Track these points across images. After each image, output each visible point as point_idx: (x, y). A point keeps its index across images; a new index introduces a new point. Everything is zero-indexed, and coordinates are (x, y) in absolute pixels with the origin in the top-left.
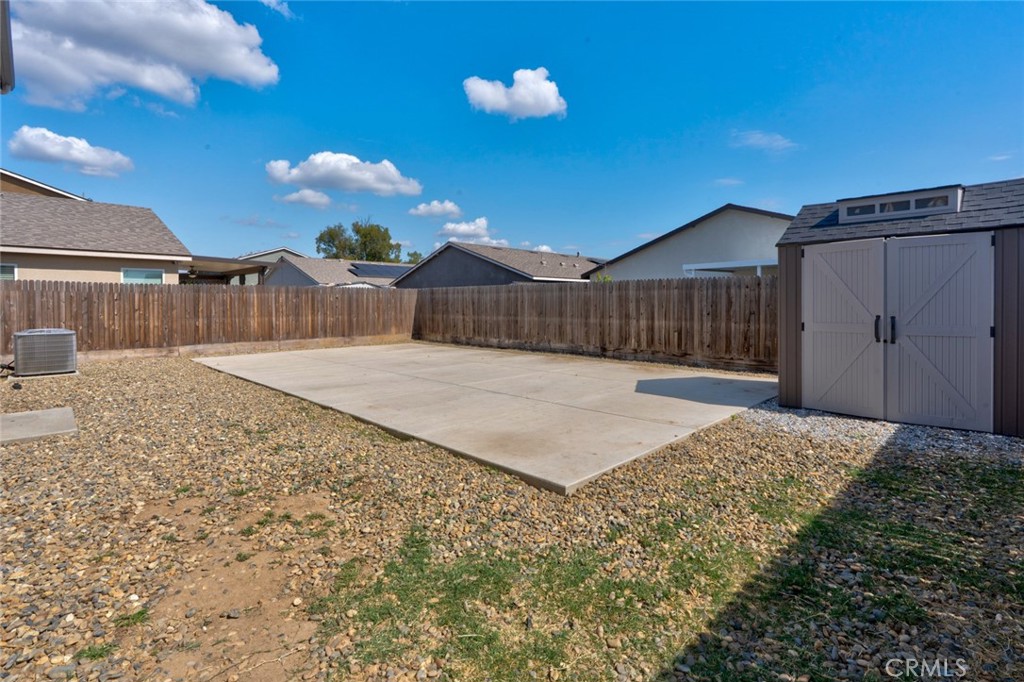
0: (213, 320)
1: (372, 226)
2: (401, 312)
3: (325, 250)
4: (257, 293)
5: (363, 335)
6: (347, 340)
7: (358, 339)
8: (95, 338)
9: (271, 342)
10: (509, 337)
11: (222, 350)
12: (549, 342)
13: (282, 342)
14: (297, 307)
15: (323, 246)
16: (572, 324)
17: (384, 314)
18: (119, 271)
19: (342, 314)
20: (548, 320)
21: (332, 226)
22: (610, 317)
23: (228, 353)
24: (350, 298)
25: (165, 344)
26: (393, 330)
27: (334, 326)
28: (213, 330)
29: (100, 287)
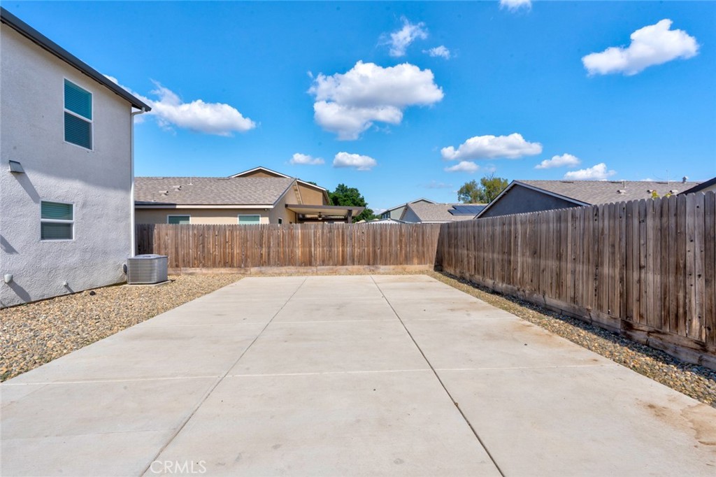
0: (271, 251)
1: (495, 179)
2: (423, 245)
3: (463, 199)
4: (301, 229)
5: (386, 264)
6: (372, 268)
7: (382, 268)
8: (206, 260)
9: (310, 267)
10: (503, 281)
11: (277, 271)
12: (544, 294)
13: (319, 267)
14: (330, 240)
15: (462, 196)
16: (574, 272)
17: (406, 246)
18: (237, 217)
19: (368, 246)
20: (543, 263)
21: (468, 182)
22: (641, 268)
23: (280, 274)
24: (375, 233)
25: (243, 266)
26: (416, 261)
27: (360, 256)
28: (271, 257)
29: (208, 227)
